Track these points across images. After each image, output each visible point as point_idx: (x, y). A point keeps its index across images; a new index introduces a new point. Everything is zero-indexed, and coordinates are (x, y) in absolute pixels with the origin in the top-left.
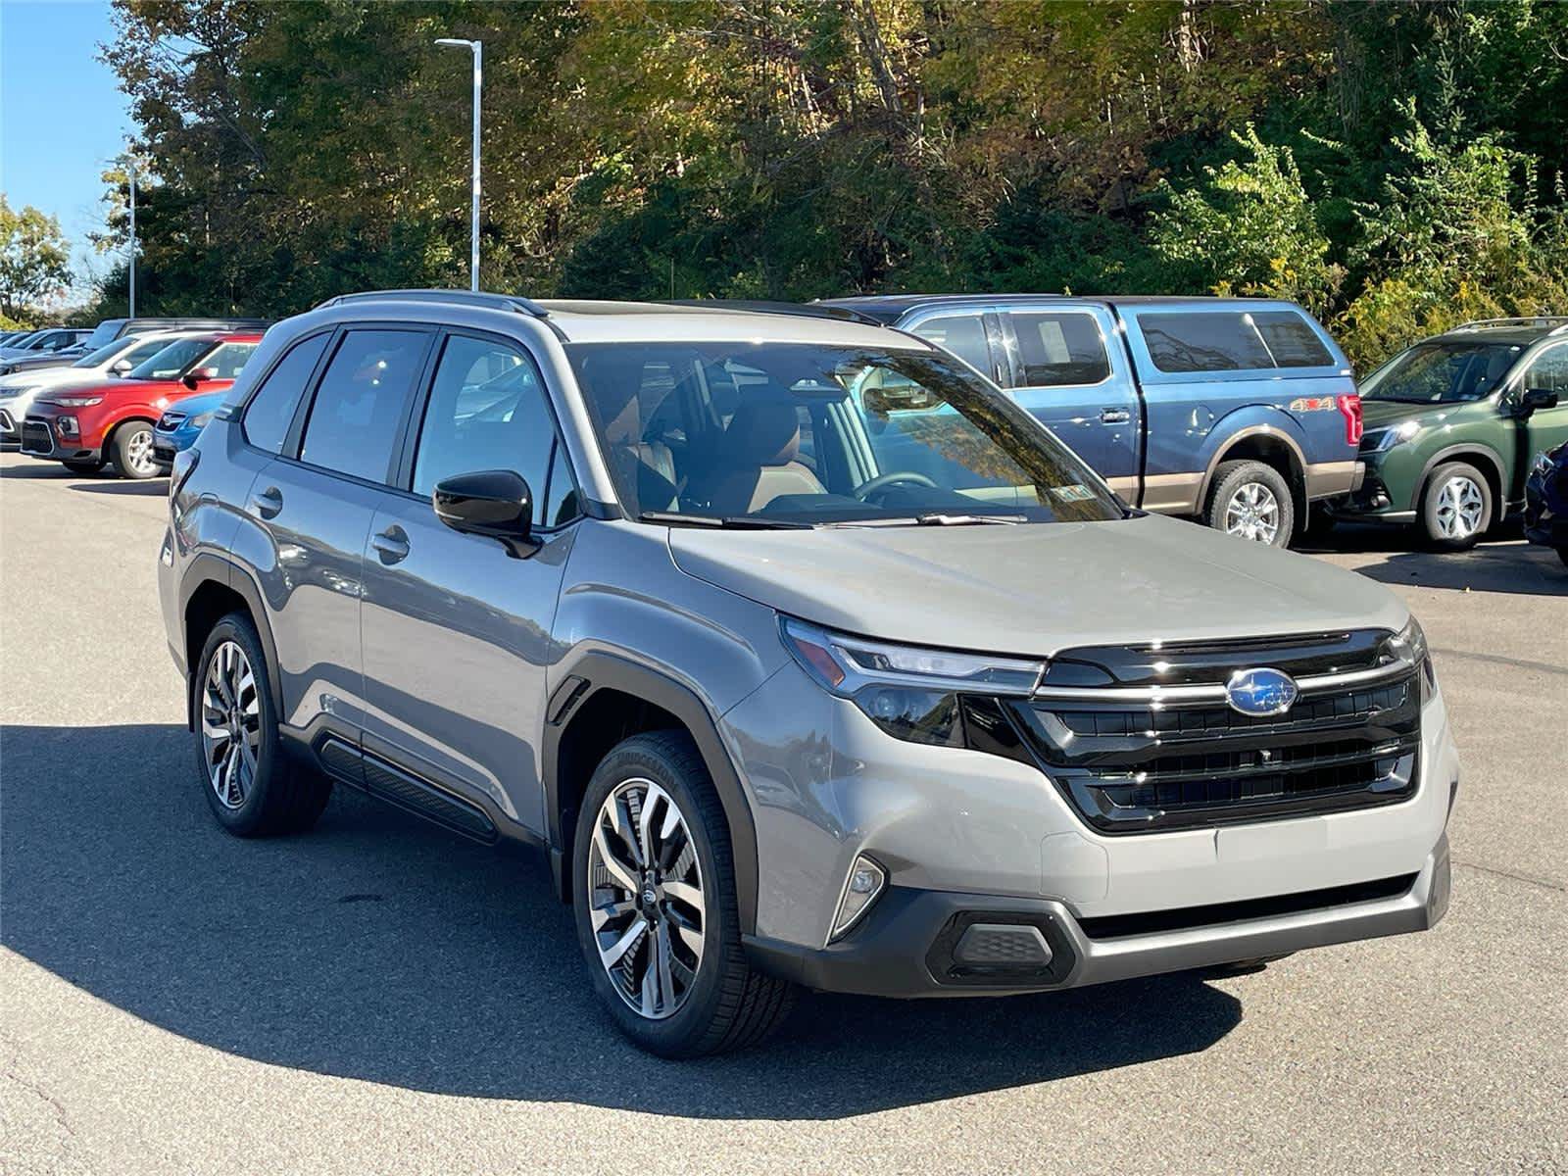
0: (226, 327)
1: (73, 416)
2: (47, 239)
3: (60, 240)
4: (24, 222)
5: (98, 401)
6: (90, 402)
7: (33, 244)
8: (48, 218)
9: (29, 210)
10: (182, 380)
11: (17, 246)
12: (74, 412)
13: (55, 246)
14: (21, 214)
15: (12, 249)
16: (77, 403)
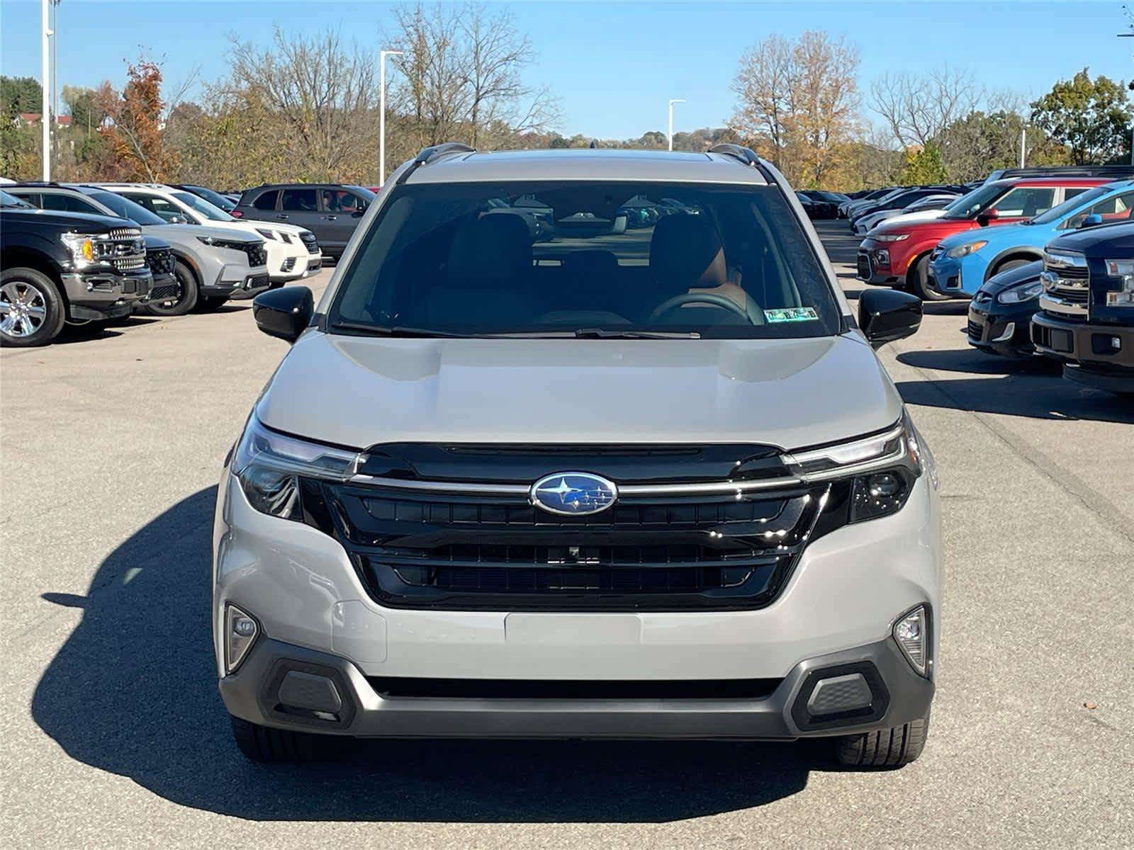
0: (1090, 173)
1: (886, 249)
2: (1115, 103)
3: (1126, 103)
4: (1097, 89)
5: (906, 237)
6: (899, 238)
7: (1105, 108)
8: (1118, 85)
9: (1102, 79)
10: (976, 219)
11: (1091, 110)
12: (887, 245)
13: (1122, 108)
14: (1095, 83)
15: (1088, 113)
16: (891, 238)
